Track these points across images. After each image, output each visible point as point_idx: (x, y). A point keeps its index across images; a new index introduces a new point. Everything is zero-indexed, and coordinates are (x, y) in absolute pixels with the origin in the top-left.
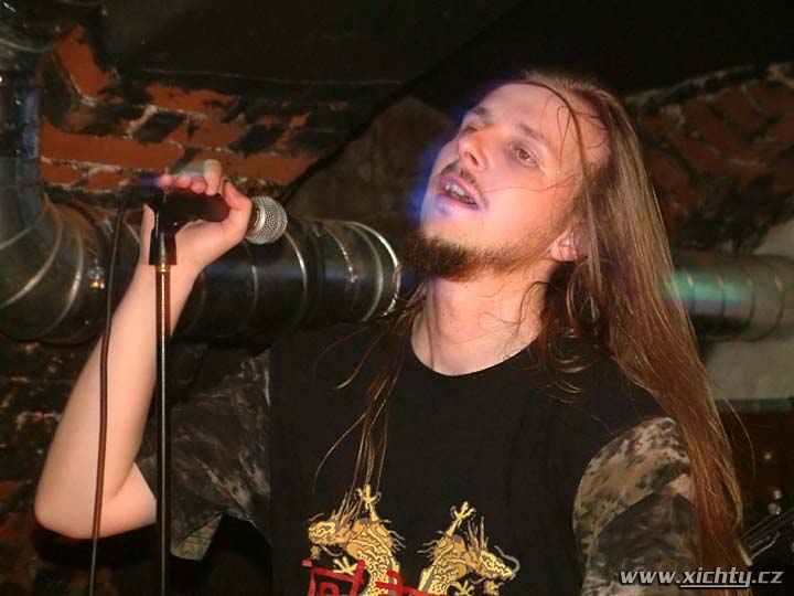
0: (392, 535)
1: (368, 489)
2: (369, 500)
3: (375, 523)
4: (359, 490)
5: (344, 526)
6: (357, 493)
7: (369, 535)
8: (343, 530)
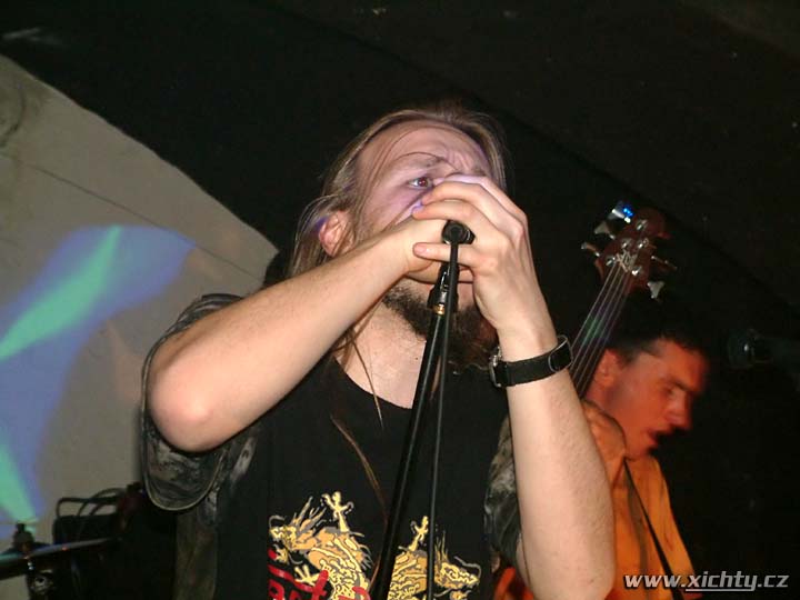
0: (363, 550)
1: (337, 497)
2: (338, 509)
3: (345, 533)
4: (327, 497)
5: (305, 531)
6: (324, 499)
7: (335, 545)
8: (304, 536)
